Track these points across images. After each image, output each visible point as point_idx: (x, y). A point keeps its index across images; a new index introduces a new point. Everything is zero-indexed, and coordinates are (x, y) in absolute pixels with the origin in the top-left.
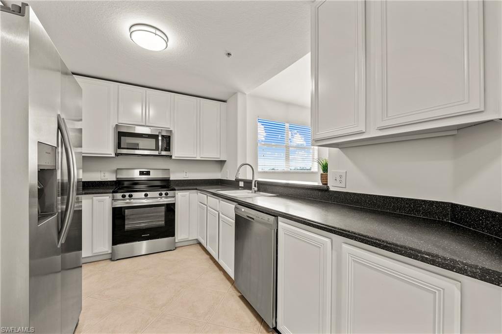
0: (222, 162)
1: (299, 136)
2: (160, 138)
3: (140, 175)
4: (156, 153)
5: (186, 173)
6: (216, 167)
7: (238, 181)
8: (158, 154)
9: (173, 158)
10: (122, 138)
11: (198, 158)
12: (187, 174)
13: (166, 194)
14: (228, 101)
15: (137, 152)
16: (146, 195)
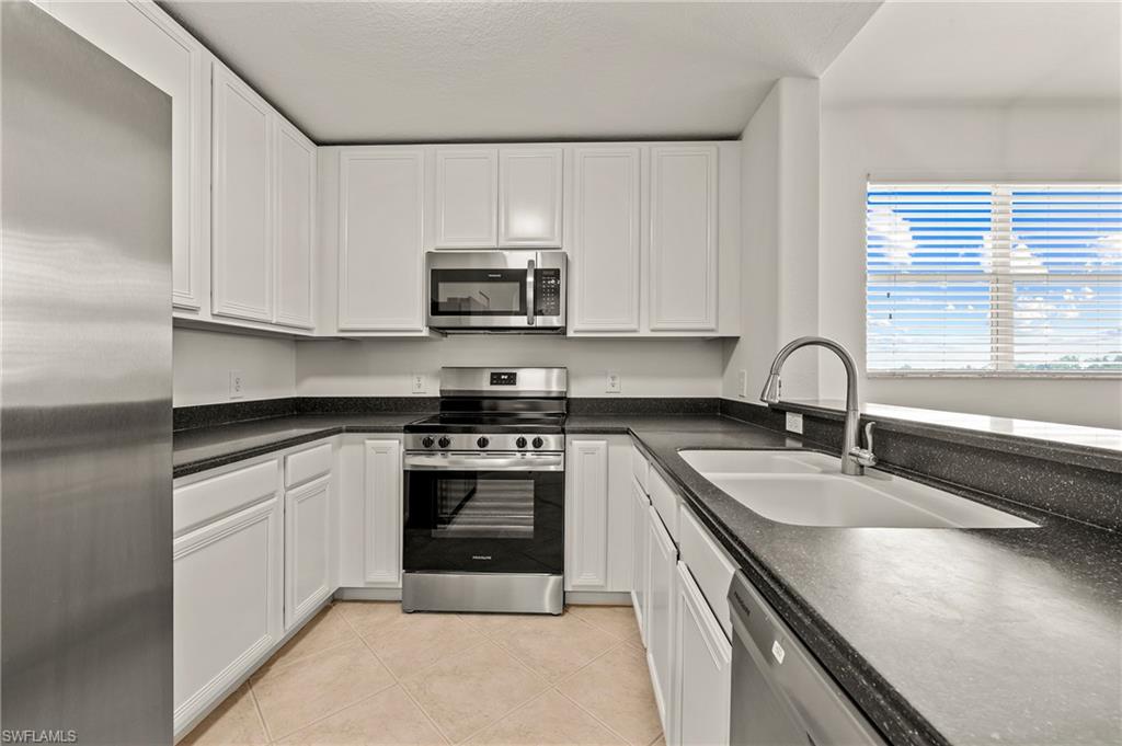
0: (726, 344)
1: (1027, 254)
2: (530, 279)
3: (492, 383)
4: (521, 321)
5: (613, 378)
6: (710, 358)
7: (780, 411)
8: (526, 325)
9: (570, 334)
10: (441, 285)
11: (645, 333)
12: (617, 381)
13: (538, 443)
14: (746, 136)
15: (475, 321)
16: (483, 443)
